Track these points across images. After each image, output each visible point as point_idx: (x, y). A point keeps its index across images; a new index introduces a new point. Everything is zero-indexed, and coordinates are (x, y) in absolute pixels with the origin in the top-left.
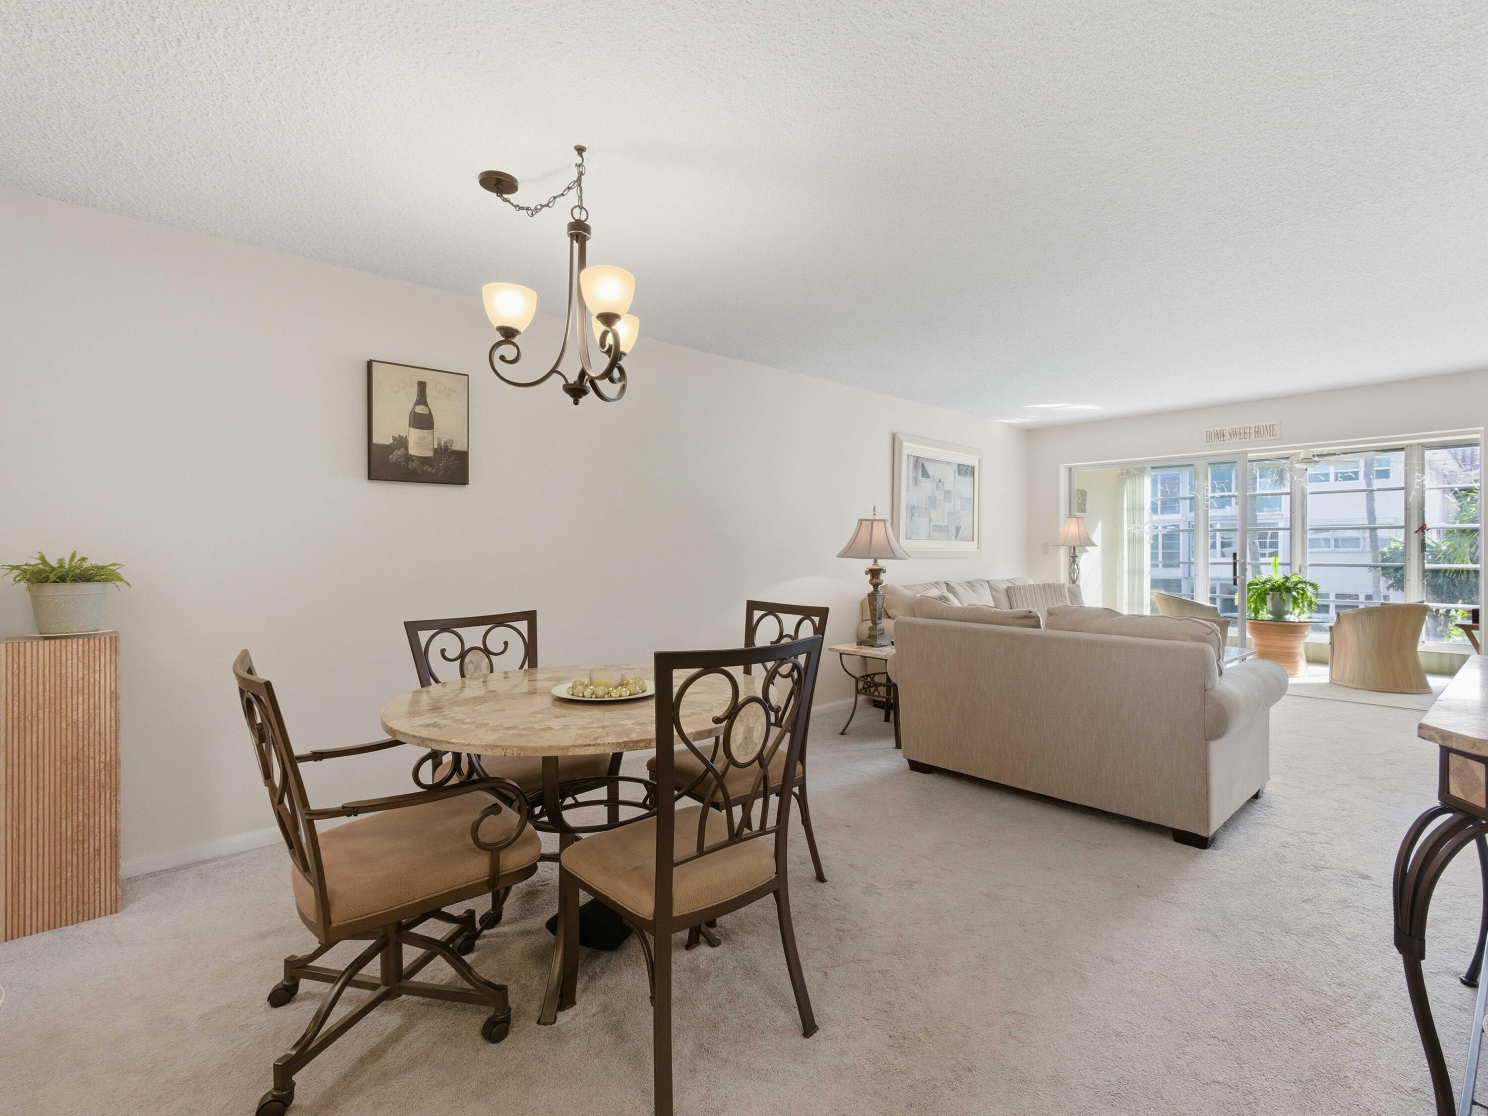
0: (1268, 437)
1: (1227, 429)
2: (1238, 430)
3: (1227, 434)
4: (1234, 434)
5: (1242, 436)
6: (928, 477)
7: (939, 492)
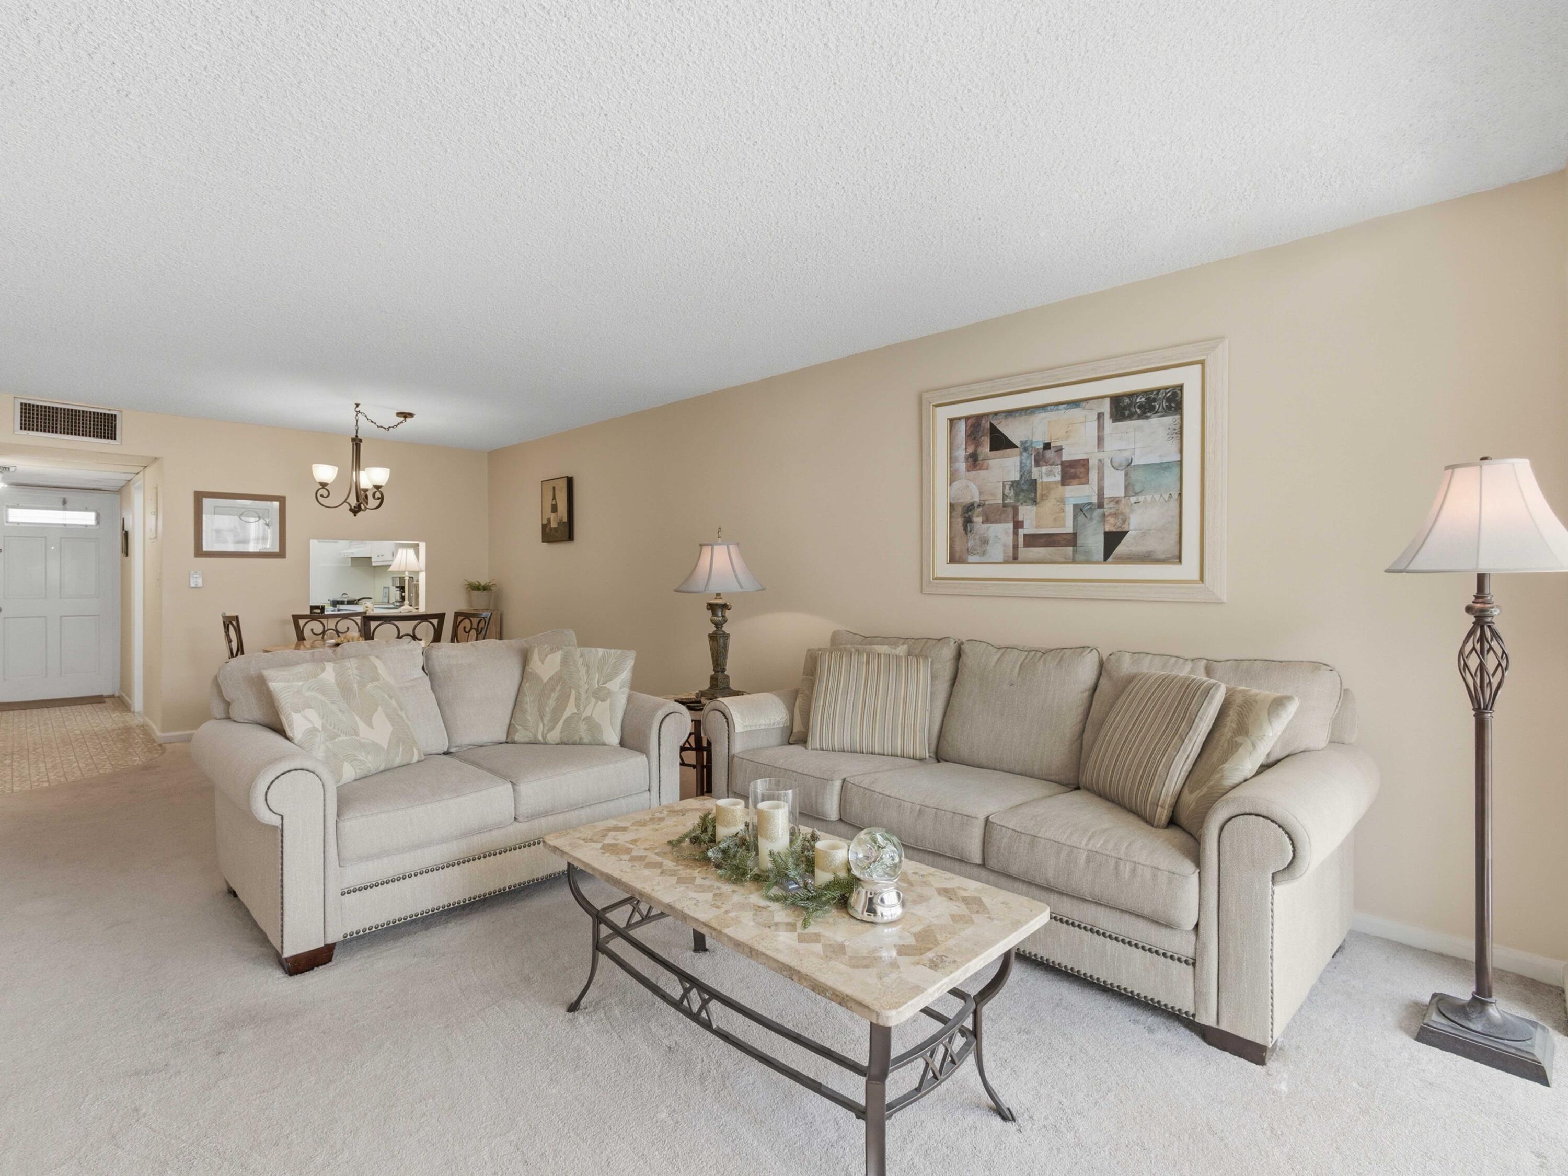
6: (1010, 445)
7: (1044, 469)
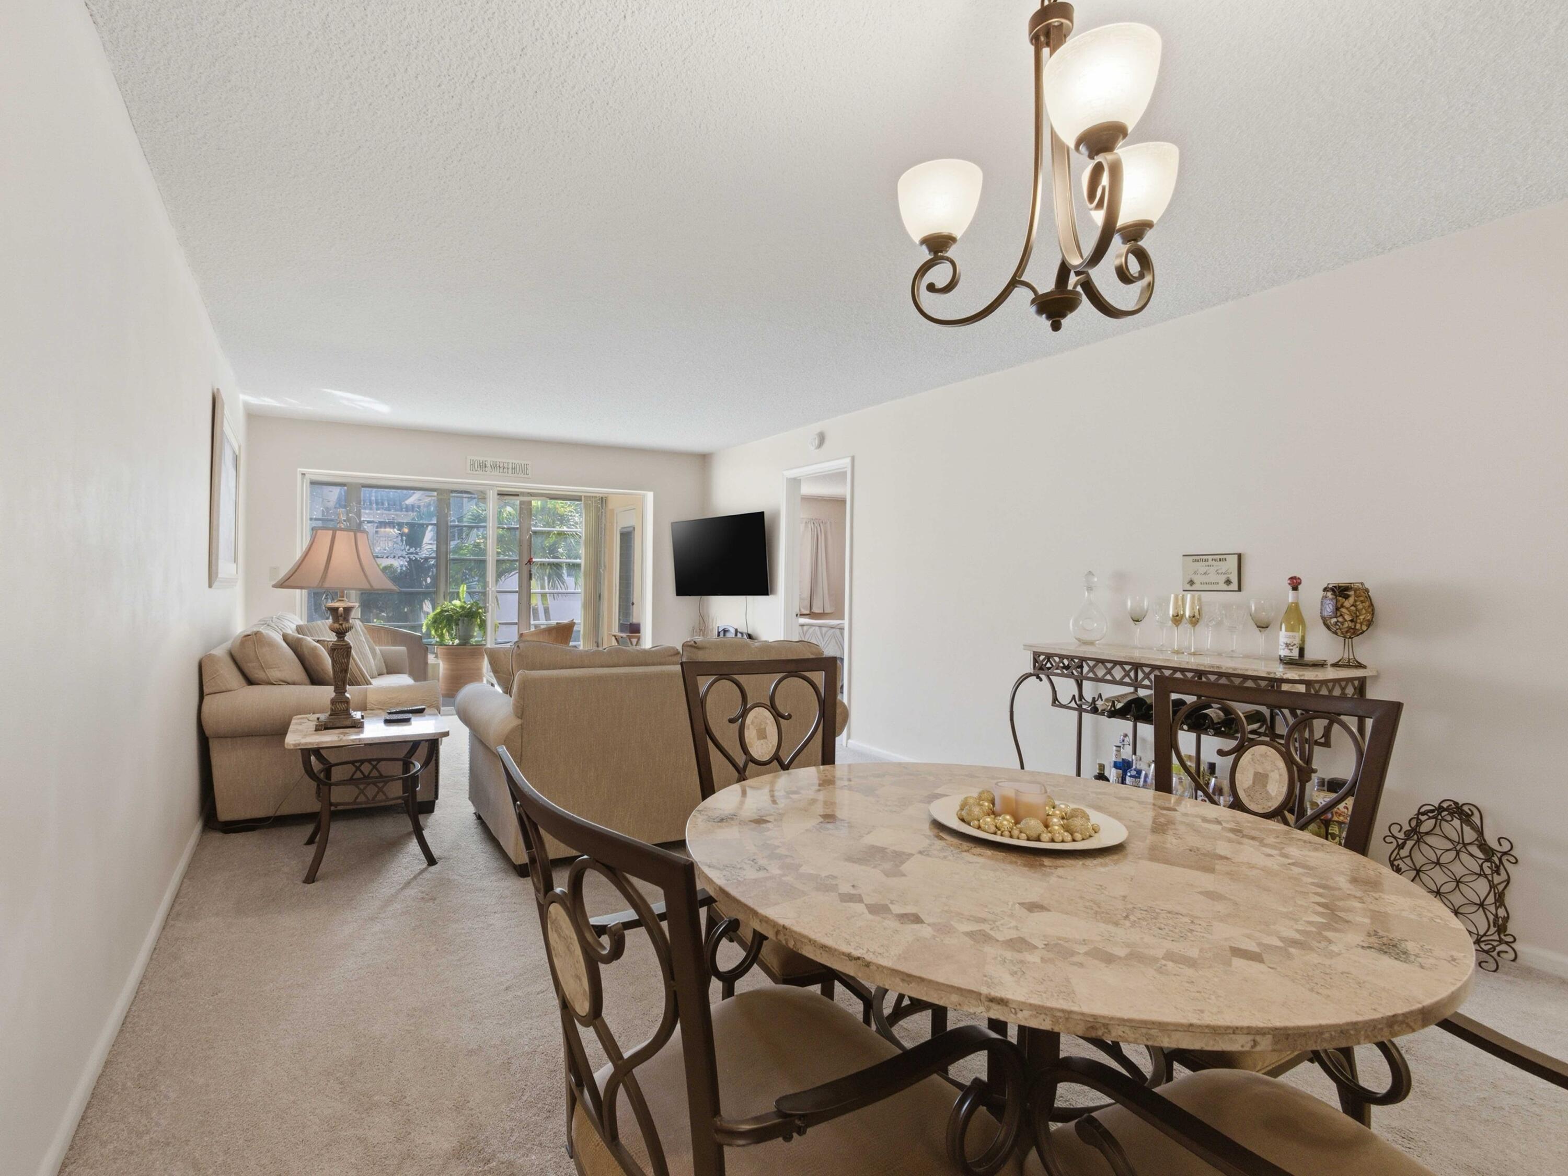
0: (522, 475)
1: (489, 460)
2: (498, 463)
3: (488, 465)
4: (495, 466)
5: (501, 470)
